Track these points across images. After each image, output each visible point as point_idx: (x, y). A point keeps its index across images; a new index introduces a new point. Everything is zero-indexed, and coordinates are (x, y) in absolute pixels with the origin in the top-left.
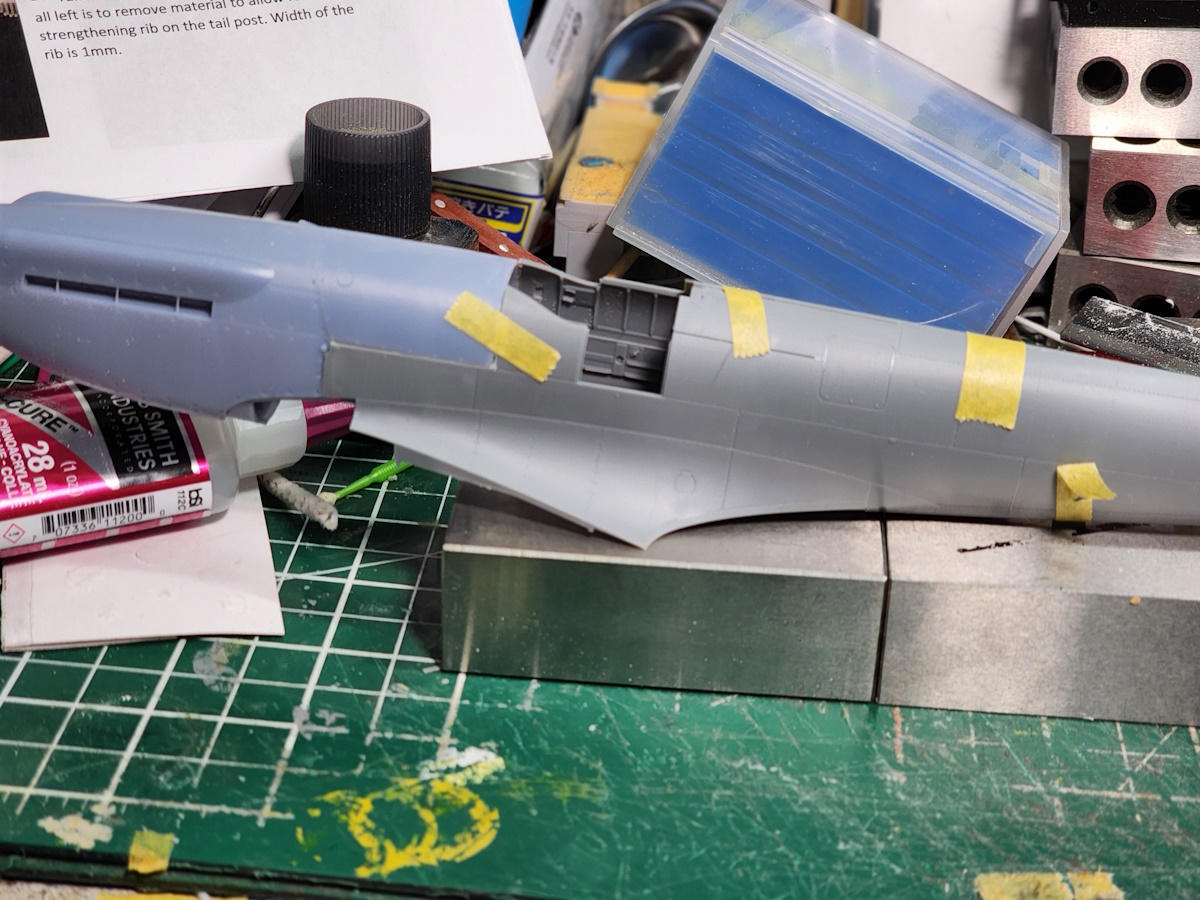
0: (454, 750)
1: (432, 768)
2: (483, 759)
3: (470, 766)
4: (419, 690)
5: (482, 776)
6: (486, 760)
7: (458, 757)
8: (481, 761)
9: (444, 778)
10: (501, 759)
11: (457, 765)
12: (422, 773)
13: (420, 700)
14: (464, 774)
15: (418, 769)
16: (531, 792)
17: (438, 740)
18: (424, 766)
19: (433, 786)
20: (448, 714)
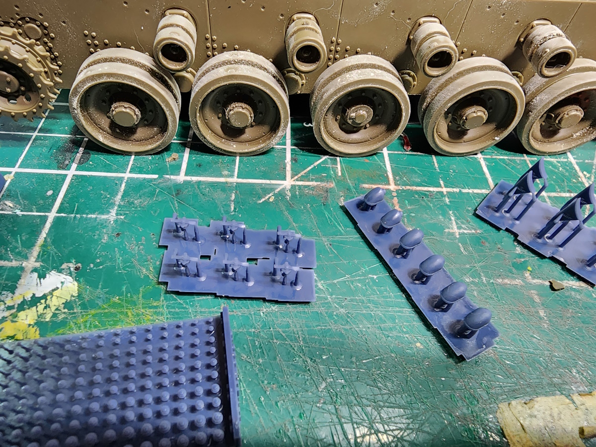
0: (36, 275)
1: (9, 302)
2: (59, 285)
3: (45, 297)
4: (25, 205)
5: (53, 309)
6: (62, 287)
7: (37, 285)
8: (57, 288)
9: (16, 316)
10: (76, 283)
11: (34, 295)
13: (22, 215)
14: (37, 307)
16: (96, 327)
17: (24, 264)
18: (1, 301)
19: (2, 329)
20: (42, 231)
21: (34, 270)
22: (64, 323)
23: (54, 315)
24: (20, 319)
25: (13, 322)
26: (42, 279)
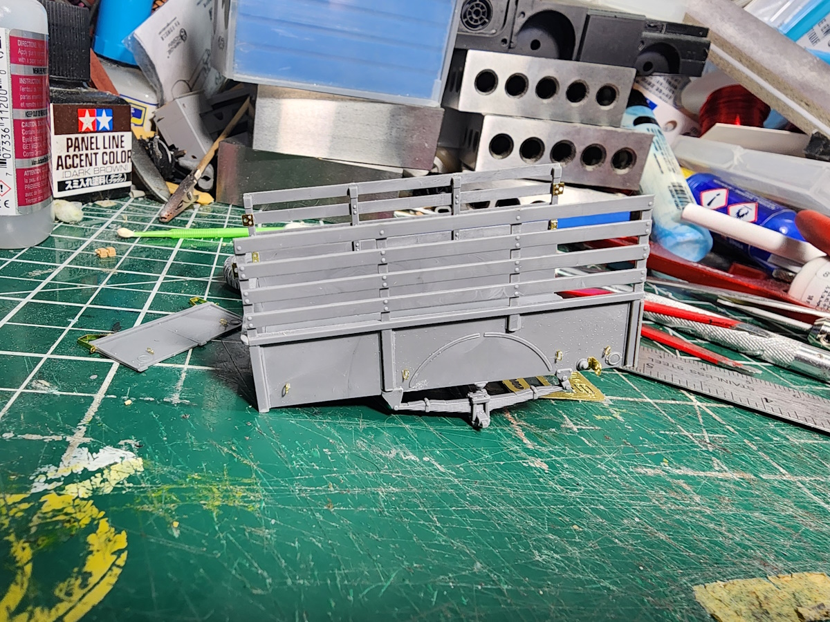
0: (86, 450)
1: (50, 476)
3: (100, 471)
4: (63, 386)
5: (113, 483)
6: (122, 461)
7: (88, 458)
8: (116, 463)
9: (64, 489)
10: (140, 459)
11: (85, 469)
12: (34, 484)
13: (61, 395)
14: (91, 481)
15: (31, 478)
16: (173, 502)
17: (69, 439)
18: (41, 473)
19: (45, 501)
20: (89, 409)
21: (82, 445)
22: (130, 497)
23: (115, 489)
24: (69, 492)
25: (59, 495)
26: (94, 454)
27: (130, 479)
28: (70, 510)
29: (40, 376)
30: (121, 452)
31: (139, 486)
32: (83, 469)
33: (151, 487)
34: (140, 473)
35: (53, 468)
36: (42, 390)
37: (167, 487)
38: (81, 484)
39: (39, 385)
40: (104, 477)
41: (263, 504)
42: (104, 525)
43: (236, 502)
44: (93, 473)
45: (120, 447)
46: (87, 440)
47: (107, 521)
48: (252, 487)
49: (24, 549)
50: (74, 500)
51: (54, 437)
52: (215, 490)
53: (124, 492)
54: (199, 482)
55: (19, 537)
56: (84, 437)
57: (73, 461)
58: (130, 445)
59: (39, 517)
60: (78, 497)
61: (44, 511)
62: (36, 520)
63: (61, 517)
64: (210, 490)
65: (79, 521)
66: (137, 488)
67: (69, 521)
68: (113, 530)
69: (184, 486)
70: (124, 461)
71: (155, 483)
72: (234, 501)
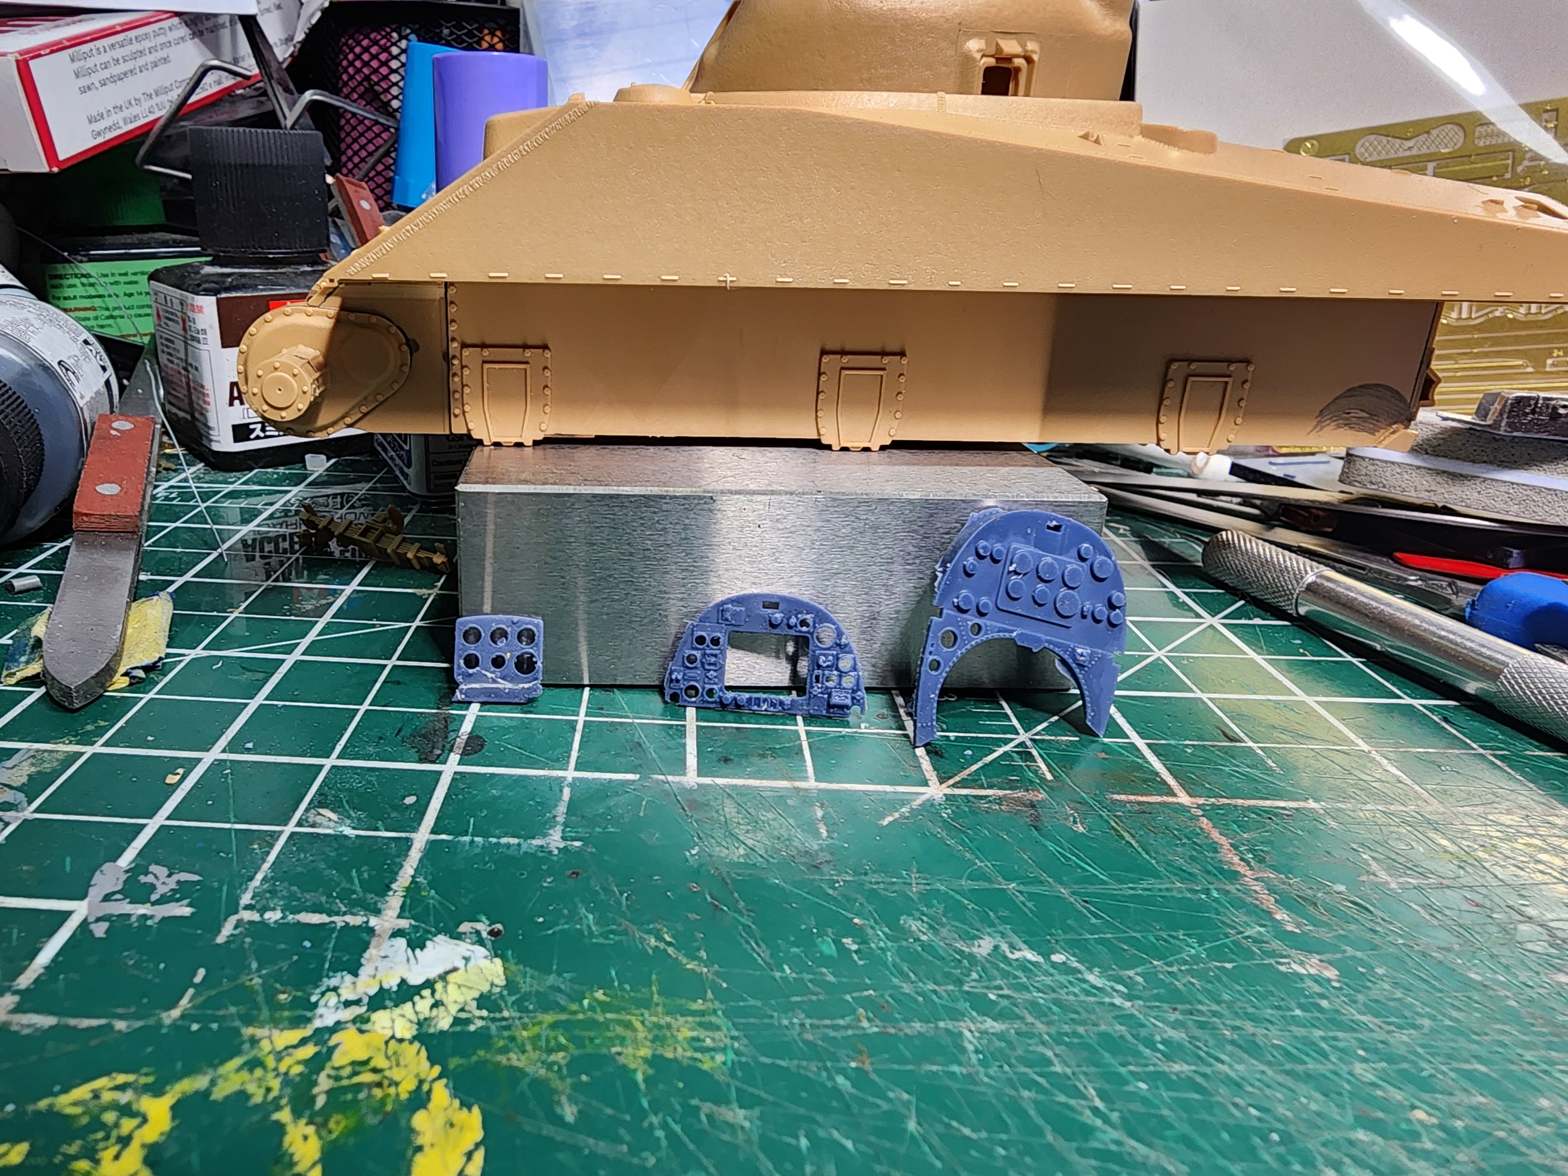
0: (402, 945)
1: (347, 994)
3: (429, 984)
4: (359, 819)
5: (453, 1009)
6: (466, 965)
7: (408, 960)
8: (455, 969)
9: (368, 1020)
10: (498, 961)
11: (403, 981)
12: (320, 1010)
13: (357, 836)
14: (414, 1004)
15: (314, 999)
16: (560, 1048)
17: (373, 921)
18: (329, 990)
19: (336, 1046)
20: (405, 863)
21: (397, 933)
22: (483, 1038)
23: (456, 1021)
24: (378, 1027)
25: (361, 1031)
26: (418, 951)
27: (483, 1001)
28: (380, 1062)
29: (321, 801)
30: (464, 948)
31: (498, 1015)
32: (398, 981)
33: (520, 1018)
34: (498, 990)
35: (349, 978)
36: (324, 827)
37: (549, 1018)
38: (397, 1011)
39: (319, 819)
40: (438, 996)
41: (731, 1056)
42: (441, 1094)
43: (680, 1050)
44: (417, 990)
45: (459, 937)
46: (404, 924)
47: (446, 1086)
48: (706, 1019)
49: (305, 1138)
50: (387, 1043)
51: (349, 919)
52: (638, 1025)
53: (472, 1028)
54: (606, 1007)
55: (297, 1114)
56: (399, 916)
57: (381, 964)
58: (478, 933)
59: (329, 1076)
60: (393, 1037)
61: (337, 1065)
62: (324, 1083)
63: (367, 1077)
64: (628, 1025)
65: (397, 1084)
66: (494, 1020)
67: (379, 1085)
68: (457, 1103)
69: (581, 1016)
70: (471, 964)
71: (527, 1011)
72: (675, 1049)
